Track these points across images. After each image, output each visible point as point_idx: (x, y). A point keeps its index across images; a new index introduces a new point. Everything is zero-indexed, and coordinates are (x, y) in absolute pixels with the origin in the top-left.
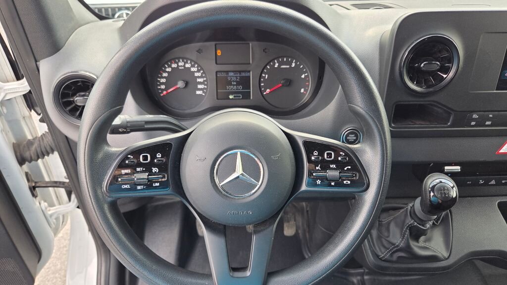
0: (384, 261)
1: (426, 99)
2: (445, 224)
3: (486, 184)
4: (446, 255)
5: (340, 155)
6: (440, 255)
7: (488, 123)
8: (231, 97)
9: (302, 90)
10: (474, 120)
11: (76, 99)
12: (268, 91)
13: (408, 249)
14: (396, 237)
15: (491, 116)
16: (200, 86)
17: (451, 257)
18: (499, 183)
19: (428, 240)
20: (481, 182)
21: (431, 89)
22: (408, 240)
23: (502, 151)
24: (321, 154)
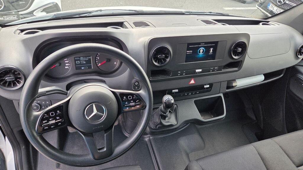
0: (154, 129)
1: (162, 68)
2: (176, 111)
3: (188, 95)
4: (176, 123)
5: (134, 97)
6: (173, 124)
7: (184, 74)
8: (83, 68)
9: (115, 63)
10: (179, 73)
11: (6, 78)
12: (100, 64)
13: (161, 123)
14: (157, 120)
15: (185, 72)
16: (67, 65)
17: (178, 124)
18: (192, 94)
19: (169, 118)
20: (186, 94)
21: (163, 65)
22: (160, 120)
23: (191, 83)
24: (127, 97)
